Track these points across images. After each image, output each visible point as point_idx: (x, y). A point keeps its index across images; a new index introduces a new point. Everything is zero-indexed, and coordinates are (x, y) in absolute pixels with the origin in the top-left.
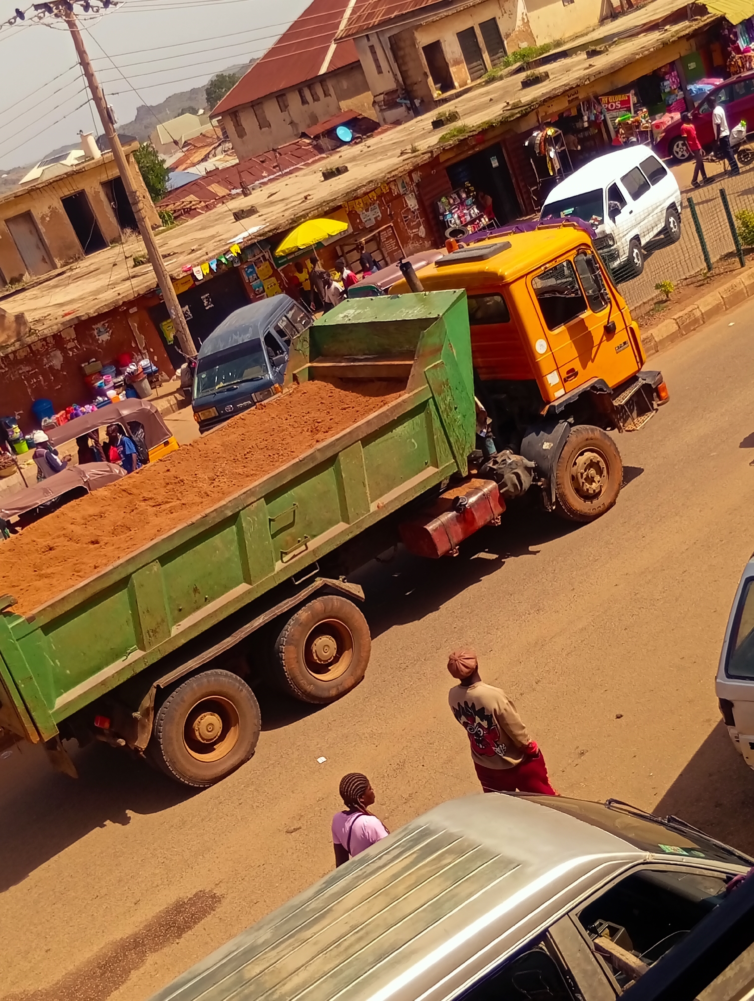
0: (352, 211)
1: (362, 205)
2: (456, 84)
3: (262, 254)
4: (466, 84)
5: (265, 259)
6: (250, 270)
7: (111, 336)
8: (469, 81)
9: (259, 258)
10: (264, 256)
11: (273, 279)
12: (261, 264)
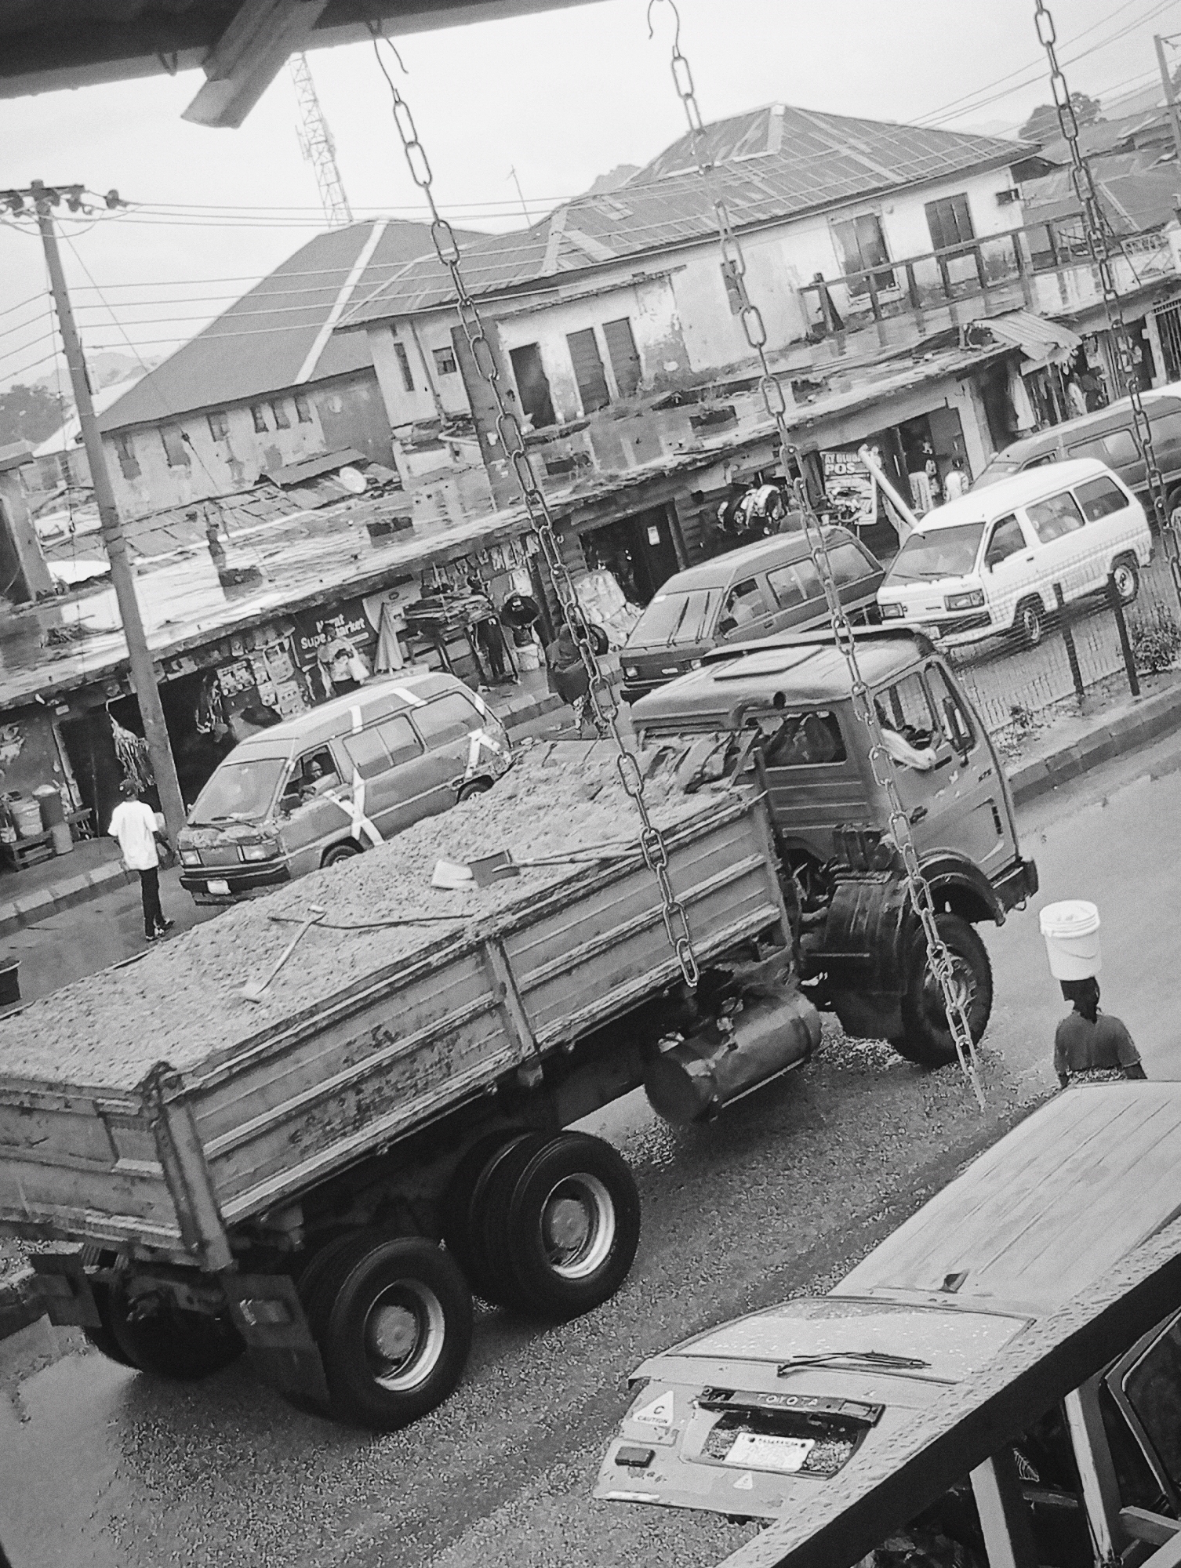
2: (559, 416)
3: (278, 641)
4: (575, 417)
5: (283, 649)
7: (21, 750)
8: (580, 414)
9: (273, 647)
10: (281, 645)
11: (293, 684)
12: (276, 657)
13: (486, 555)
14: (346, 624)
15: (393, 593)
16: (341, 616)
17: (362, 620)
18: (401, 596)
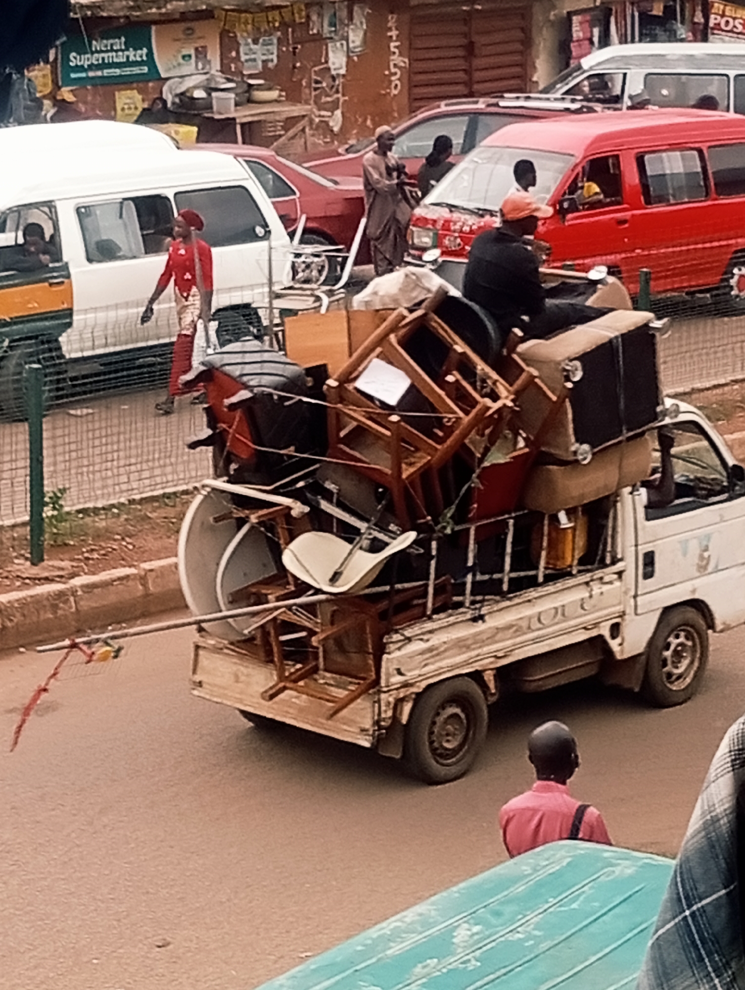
0: (228, 31)
1: (250, 27)
13: (304, 13)
14: (127, 49)
15: (189, 29)
16: (123, 39)
17: (145, 50)
18: (195, 36)
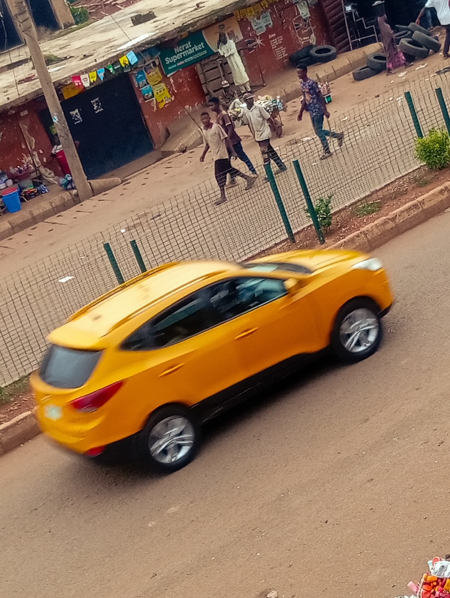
0: (243, 19)
1: (253, 13)
3: (152, 61)
5: (155, 65)
6: (140, 76)
9: (150, 64)
11: (163, 85)
12: (152, 70)
14: (193, 46)
15: (221, 26)
18: (226, 27)
